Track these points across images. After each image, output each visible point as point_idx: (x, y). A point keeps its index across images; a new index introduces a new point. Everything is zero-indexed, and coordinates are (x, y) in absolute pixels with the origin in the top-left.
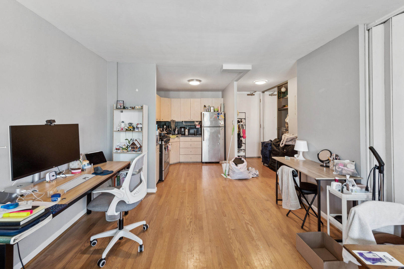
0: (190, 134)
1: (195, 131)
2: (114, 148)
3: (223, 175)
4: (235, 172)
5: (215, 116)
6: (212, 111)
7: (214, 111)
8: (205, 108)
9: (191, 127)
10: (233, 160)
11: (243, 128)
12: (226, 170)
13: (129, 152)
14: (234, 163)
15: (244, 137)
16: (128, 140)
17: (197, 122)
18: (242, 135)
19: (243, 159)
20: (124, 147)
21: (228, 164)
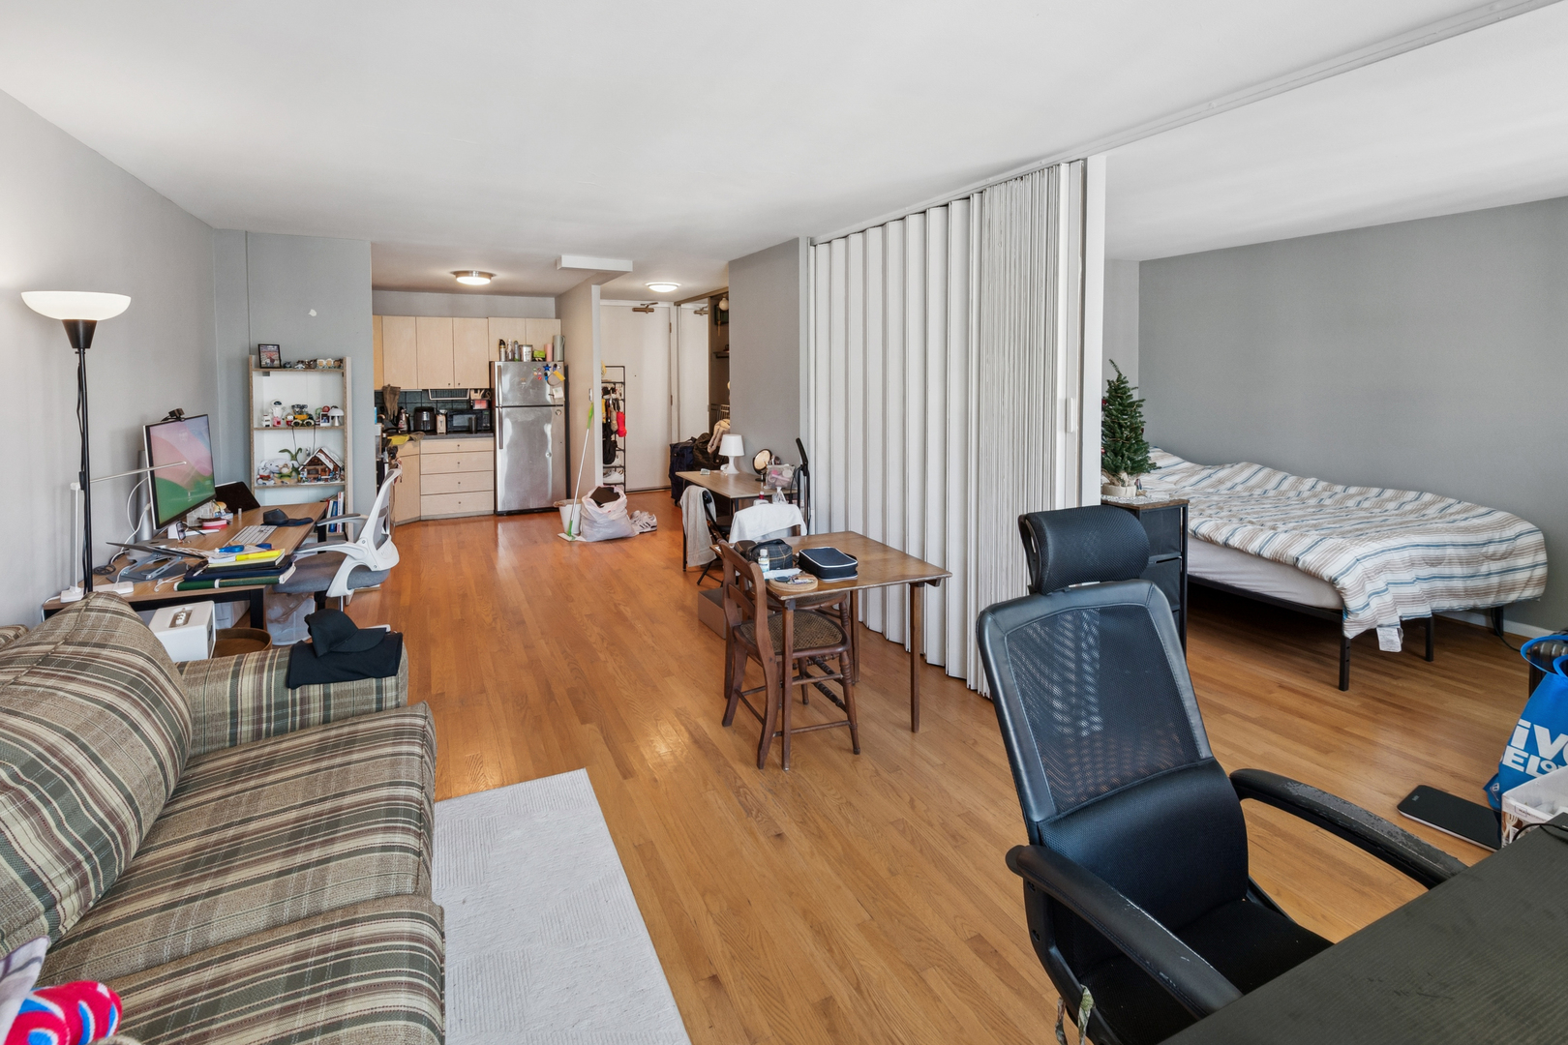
0: (452, 431)
1: (470, 419)
2: (255, 476)
3: (562, 535)
4: (596, 522)
5: (536, 373)
6: (526, 358)
7: (534, 359)
8: (503, 350)
9: (454, 407)
10: (590, 494)
11: (619, 408)
12: (571, 522)
13: (306, 483)
14: (592, 501)
15: (622, 433)
16: (289, 452)
17: (476, 390)
18: (615, 427)
19: (617, 489)
20: (285, 471)
21: (577, 507)
